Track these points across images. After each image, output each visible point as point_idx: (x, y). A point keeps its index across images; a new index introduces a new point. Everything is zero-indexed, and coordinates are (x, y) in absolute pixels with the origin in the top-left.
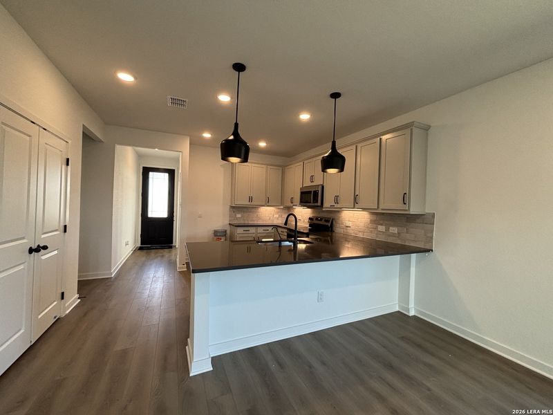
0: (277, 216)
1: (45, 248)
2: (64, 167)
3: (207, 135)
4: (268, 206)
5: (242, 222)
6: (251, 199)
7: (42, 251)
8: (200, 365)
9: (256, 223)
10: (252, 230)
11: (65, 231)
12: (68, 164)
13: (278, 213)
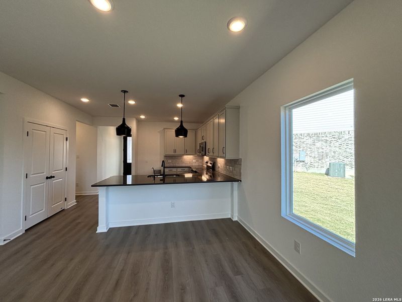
0: (194, 161)
1: (54, 177)
2: (65, 141)
3: (143, 117)
4: (186, 155)
5: (172, 165)
6: (175, 151)
7: (53, 179)
8: (102, 228)
9: (181, 165)
10: (174, 170)
11: (66, 170)
12: (67, 140)
13: (195, 159)
